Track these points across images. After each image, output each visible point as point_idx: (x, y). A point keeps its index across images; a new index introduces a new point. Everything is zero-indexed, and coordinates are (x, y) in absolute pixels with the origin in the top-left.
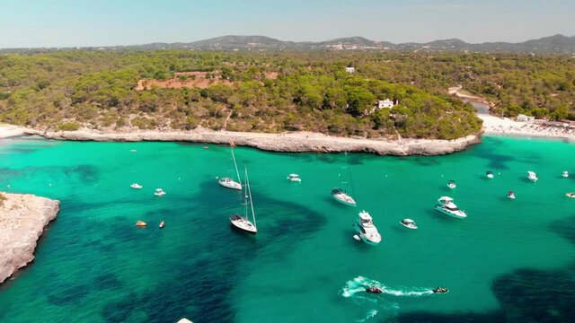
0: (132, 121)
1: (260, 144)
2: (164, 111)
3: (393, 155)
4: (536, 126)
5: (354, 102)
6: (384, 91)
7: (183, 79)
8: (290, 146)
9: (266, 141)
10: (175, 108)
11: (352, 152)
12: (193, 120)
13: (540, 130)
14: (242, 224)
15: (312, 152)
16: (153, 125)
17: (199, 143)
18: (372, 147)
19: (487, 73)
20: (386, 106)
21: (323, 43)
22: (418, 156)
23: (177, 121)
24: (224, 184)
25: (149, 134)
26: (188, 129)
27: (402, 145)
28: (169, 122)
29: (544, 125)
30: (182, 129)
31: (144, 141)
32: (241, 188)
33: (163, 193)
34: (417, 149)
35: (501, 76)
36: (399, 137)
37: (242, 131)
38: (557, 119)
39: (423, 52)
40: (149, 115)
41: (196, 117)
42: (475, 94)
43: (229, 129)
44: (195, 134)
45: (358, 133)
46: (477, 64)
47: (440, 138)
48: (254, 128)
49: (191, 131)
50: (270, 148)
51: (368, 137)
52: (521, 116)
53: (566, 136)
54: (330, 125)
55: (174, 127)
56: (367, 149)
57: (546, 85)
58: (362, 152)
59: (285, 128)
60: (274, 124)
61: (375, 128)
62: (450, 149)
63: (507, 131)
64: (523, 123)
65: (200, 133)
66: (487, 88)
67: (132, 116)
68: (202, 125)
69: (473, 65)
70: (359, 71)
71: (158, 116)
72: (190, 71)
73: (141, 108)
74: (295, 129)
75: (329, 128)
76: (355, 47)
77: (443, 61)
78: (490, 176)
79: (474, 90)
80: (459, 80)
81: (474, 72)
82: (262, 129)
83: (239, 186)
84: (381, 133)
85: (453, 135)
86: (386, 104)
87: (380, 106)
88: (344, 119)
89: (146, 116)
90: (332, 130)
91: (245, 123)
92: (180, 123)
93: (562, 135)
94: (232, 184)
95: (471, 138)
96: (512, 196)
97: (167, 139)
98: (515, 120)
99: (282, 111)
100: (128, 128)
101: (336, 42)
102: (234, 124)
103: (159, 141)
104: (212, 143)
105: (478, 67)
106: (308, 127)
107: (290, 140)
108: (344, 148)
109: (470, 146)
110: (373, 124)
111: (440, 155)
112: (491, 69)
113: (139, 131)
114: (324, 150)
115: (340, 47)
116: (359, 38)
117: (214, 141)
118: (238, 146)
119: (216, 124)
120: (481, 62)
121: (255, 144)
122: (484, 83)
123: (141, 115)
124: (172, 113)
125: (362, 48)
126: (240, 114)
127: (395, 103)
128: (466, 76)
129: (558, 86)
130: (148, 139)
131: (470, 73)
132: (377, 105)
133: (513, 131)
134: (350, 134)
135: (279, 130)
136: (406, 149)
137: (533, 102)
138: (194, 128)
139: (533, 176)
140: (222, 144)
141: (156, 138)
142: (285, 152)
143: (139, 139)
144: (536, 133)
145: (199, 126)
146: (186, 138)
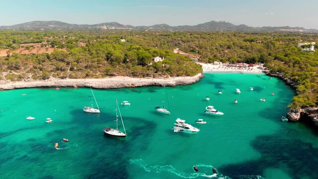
0: (5, 76)
1: (94, 85)
2: (25, 69)
3: (169, 86)
4: (225, 67)
5: (142, 59)
6: (155, 52)
7: (27, 48)
8: (113, 85)
9: (98, 83)
10: (32, 67)
11: (148, 86)
12: (47, 73)
13: (227, 69)
14: (114, 132)
15: (126, 87)
16: (20, 78)
17: (53, 87)
18: (157, 82)
19: (188, 41)
20: (158, 60)
21: (94, 25)
22: (181, 85)
23: (36, 75)
24: (87, 111)
25: (18, 84)
26: (44, 79)
27: (172, 81)
28: (30, 75)
29: (228, 66)
30: (40, 79)
31: (16, 88)
32: (99, 112)
33: (51, 121)
34: (179, 82)
35: (197, 42)
36: (169, 76)
37: (80, 78)
38: (233, 63)
39: (150, 31)
40: (16, 72)
41: (48, 71)
42: (186, 52)
43: (71, 77)
44: (49, 82)
45: (148, 75)
46: (183, 37)
47: (188, 75)
48: (87, 76)
49: (46, 80)
50: (101, 87)
51: (154, 77)
52: (215, 62)
53: (240, 70)
54: (133, 72)
55: (35, 78)
56: (155, 84)
57: (221, 46)
58: (153, 85)
59: (106, 75)
60: (99, 73)
61: (156, 72)
62: (194, 81)
63: (213, 70)
64: (219, 66)
65: (52, 81)
66: (192, 49)
67: (5, 74)
68: (53, 76)
69: (181, 38)
70: (127, 41)
71: (22, 72)
72: (27, 43)
73: (9, 68)
74: (112, 75)
75: (132, 73)
76: (113, 28)
77: (166, 36)
78: (220, 93)
79: (185, 51)
80: (176, 45)
81: (182, 41)
82: (92, 76)
83: (98, 111)
84: (159, 75)
85: (193, 74)
86: (158, 59)
87: (155, 61)
88: (140, 68)
89: (14, 72)
90: (134, 75)
91: (80, 73)
92: (38, 75)
93: (238, 70)
94: (93, 110)
95: (200, 75)
96: (236, 102)
97: (31, 86)
98: (214, 64)
99: (101, 65)
100: (4, 81)
101: (103, 25)
102: (74, 74)
103: (26, 88)
104: (62, 87)
105: (184, 39)
106: (120, 74)
107: (112, 82)
108: (144, 84)
109: (201, 78)
110: (155, 70)
111: (190, 84)
112: (191, 39)
113: (11, 82)
114: (133, 86)
115: (105, 27)
116: (114, 23)
117: (63, 85)
118: (79, 87)
119: (62, 75)
120: (185, 36)
121: (91, 85)
122: (189, 46)
123: (10, 72)
124: (31, 70)
125: (117, 28)
126: (75, 68)
127: (162, 59)
128: (179, 43)
129: (226, 47)
130: (19, 87)
131: (180, 42)
132: (153, 60)
133: (215, 70)
134: (144, 76)
135: (103, 76)
136: (175, 82)
137: (218, 55)
138: (48, 78)
139: (238, 91)
140: (68, 87)
141: (24, 86)
142: (111, 89)
143: (12, 88)
144: (226, 70)
145: (51, 77)
146: (44, 85)
